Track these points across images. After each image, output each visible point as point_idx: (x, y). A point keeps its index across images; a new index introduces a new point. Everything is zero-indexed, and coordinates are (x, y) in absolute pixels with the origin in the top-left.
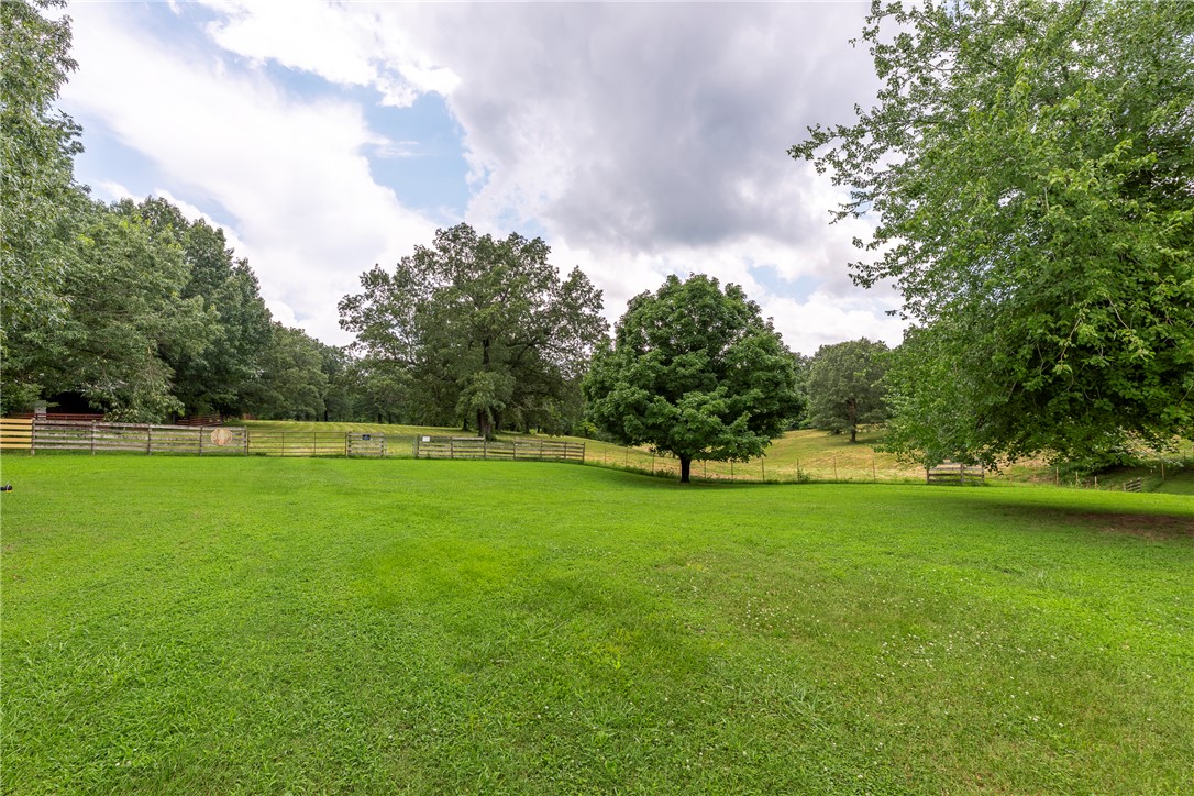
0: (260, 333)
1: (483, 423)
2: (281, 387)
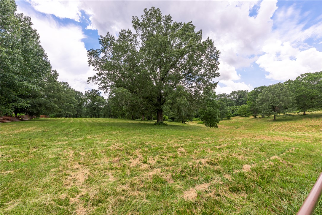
1: (159, 117)
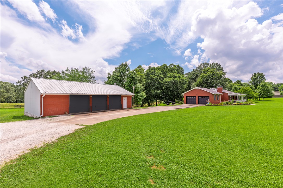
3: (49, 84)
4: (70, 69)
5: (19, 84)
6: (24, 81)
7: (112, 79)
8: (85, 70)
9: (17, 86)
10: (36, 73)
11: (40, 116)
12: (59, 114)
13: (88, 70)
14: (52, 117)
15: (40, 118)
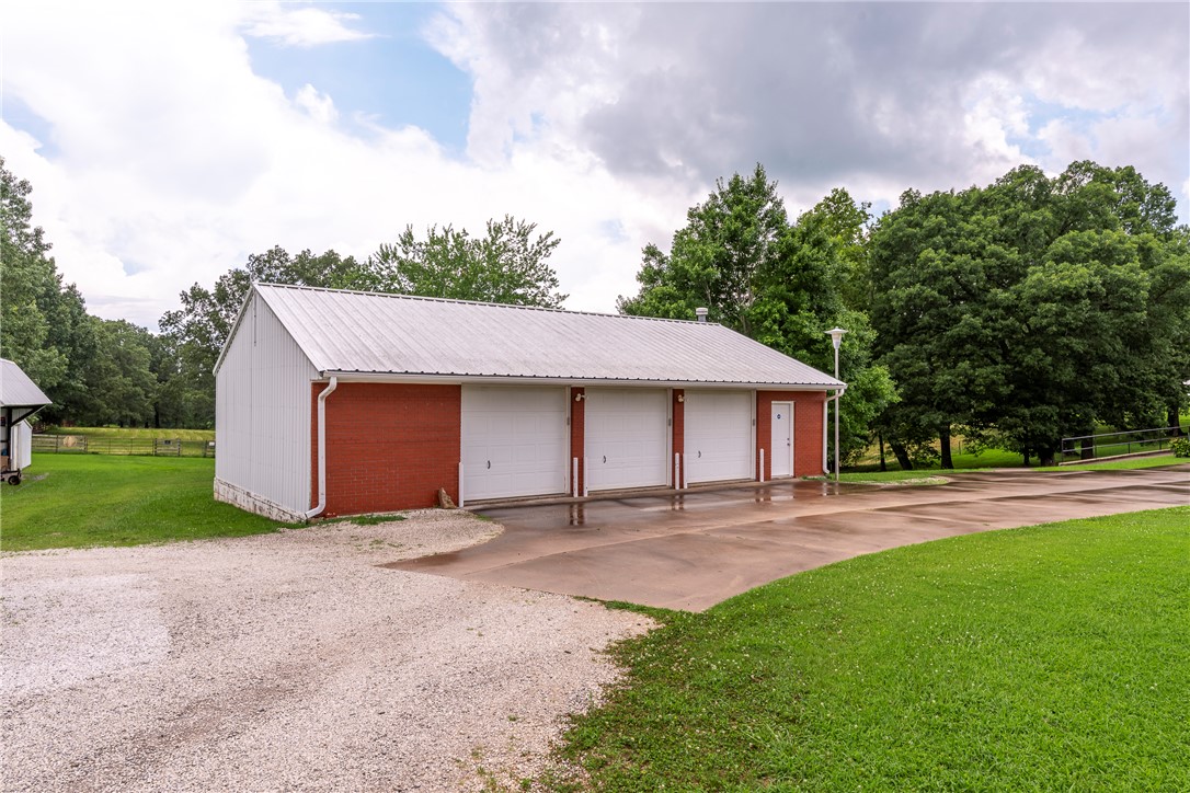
0: (86, 349)
2: (104, 394)
3: (347, 321)
4: (421, 237)
5: (170, 328)
6: (190, 311)
7: (671, 288)
8: (505, 238)
9: (162, 338)
10: (247, 270)
11: (311, 513)
12: (406, 507)
13: (523, 234)
14: (374, 522)
15: (308, 523)
